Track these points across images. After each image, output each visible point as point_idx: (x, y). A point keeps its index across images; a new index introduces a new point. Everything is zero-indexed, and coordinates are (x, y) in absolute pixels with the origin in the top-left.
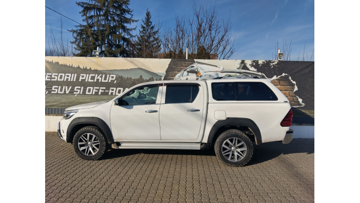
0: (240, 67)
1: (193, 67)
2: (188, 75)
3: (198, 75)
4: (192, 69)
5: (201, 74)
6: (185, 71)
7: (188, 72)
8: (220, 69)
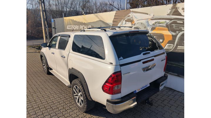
0: (170, 12)
1: (130, 16)
2: (126, 24)
3: (132, 23)
4: (129, 18)
5: (135, 23)
6: (124, 20)
7: (126, 21)
8: (150, 17)
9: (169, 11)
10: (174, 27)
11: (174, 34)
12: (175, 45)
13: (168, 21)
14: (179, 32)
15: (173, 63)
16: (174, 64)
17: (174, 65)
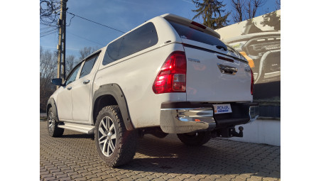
0: (246, 31)
9: (243, 30)
10: (254, 48)
11: (255, 57)
12: (260, 74)
13: (244, 42)
14: (263, 54)
15: (262, 101)
16: (264, 102)
17: (265, 104)
